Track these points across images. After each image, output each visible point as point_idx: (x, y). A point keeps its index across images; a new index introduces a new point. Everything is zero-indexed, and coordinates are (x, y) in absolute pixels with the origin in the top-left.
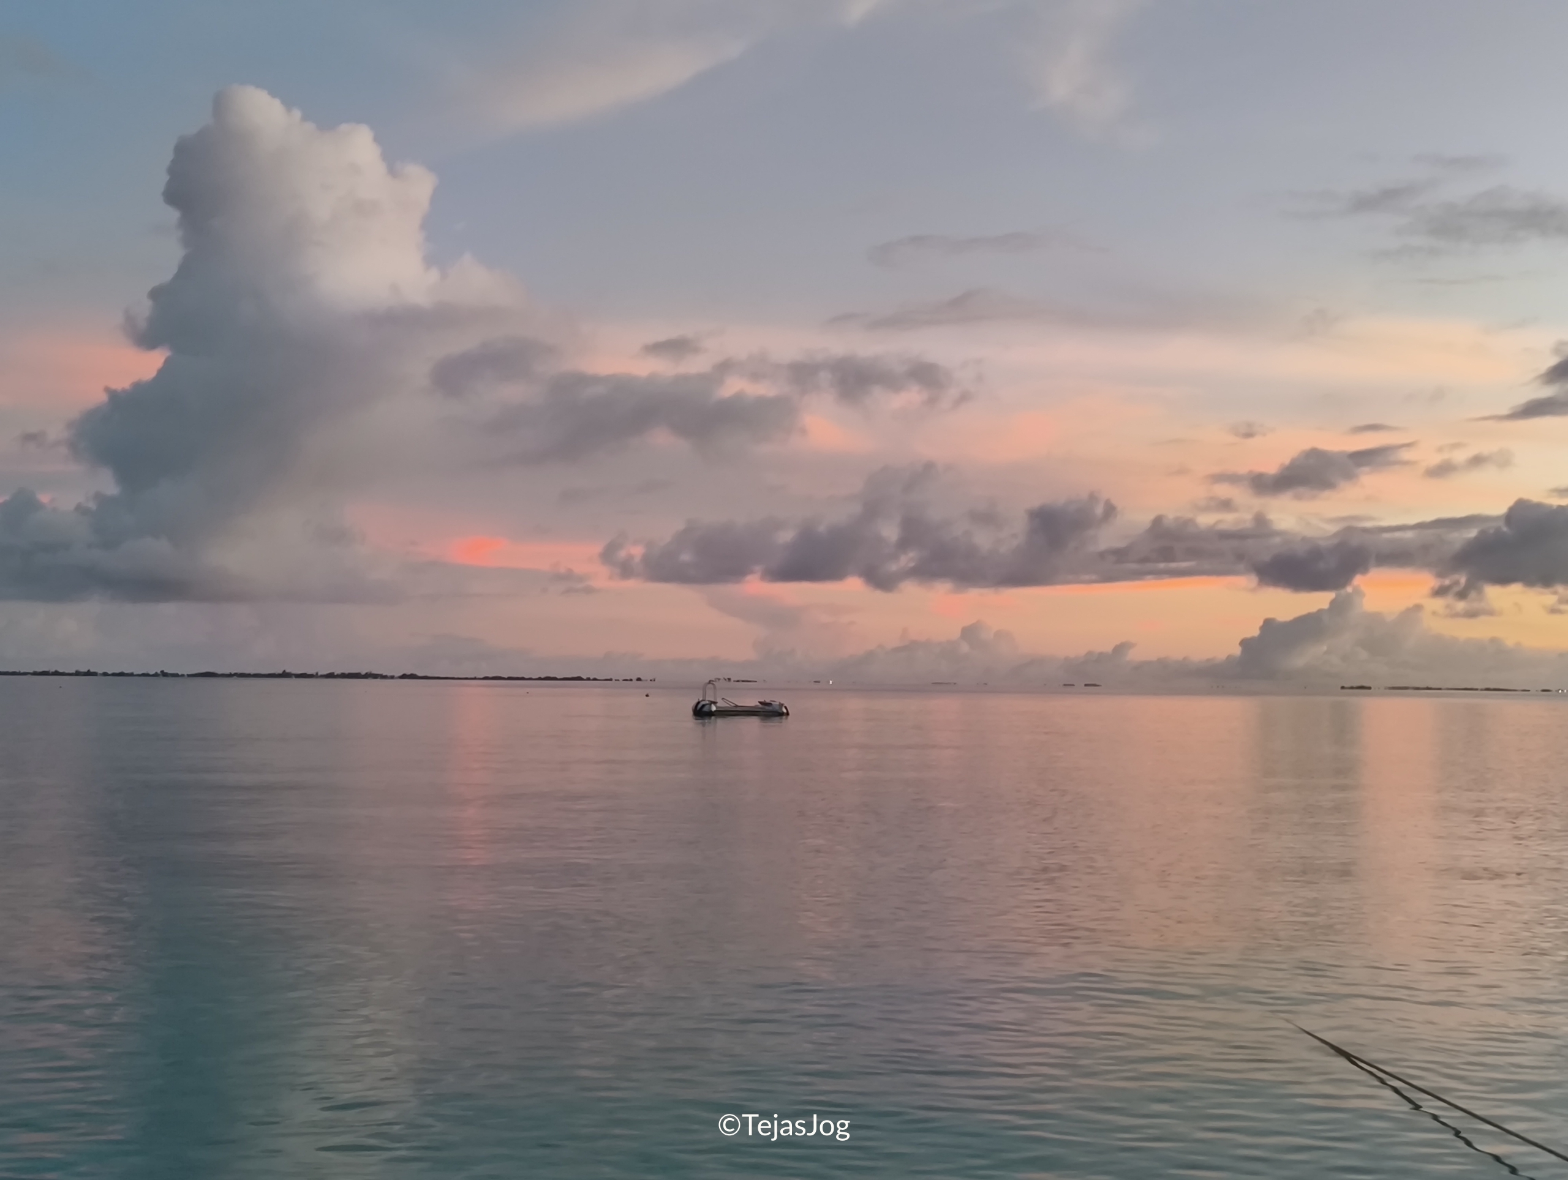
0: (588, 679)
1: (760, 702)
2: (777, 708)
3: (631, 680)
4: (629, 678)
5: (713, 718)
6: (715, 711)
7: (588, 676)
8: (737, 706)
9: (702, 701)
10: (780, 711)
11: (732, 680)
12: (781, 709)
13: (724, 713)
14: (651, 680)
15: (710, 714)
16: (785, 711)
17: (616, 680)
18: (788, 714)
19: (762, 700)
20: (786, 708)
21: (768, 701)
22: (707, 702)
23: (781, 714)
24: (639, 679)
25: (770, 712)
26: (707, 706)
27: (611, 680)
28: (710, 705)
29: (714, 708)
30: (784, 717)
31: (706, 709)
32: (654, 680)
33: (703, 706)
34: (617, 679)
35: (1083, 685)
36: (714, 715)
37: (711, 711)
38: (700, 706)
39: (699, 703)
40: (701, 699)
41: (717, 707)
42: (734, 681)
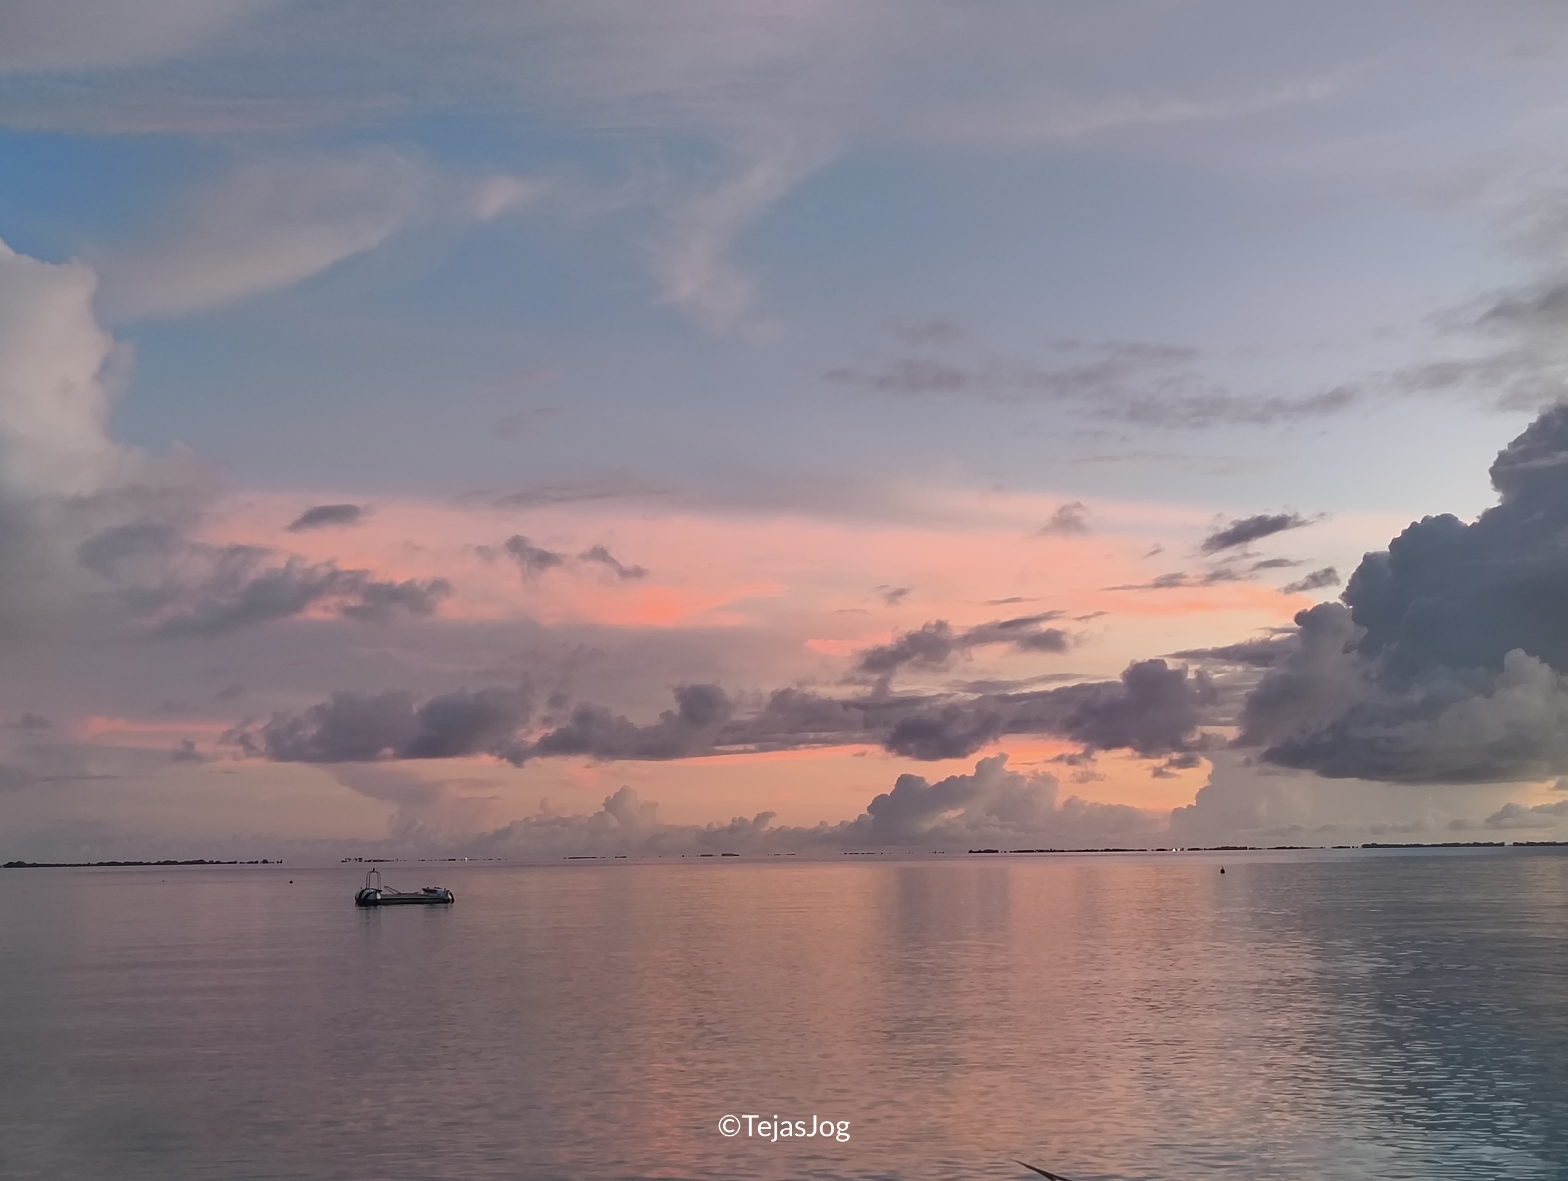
0: (211, 862)
1: (424, 889)
2: (443, 895)
3: (257, 862)
4: (254, 861)
5: (379, 907)
6: (381, 899)
7: (211, 860)
8: (400, 894)
9: (366, 889)
10: (446, 898)
11: (363, 860)
12: (447, 895)
13: (388, 901)
14: (278, 862)
15: (376, 903)
16: (450, 897)
17: (240, 863)
18: (453, 900)
19: (426, 887)
20: (451, 894)
21: (431, 888)
22: (372, 891)
23: (447, 901)
24: (265, 862)
25: (435, 899)
26: (372, 895)
27: (235, 862)
28: (376, 893)
29: (379, 897)
30: (449, 904)
31: (371, 897)
32: (281, 862)
33: (368, 894)
34: (241, 861)
35: (721, 855)
36: (380, 904)
37: (377, 899)
38: (364, 894)
39: (363, 891)
40: (364, 888)
41: (381, 895)
42: (366, 861)
